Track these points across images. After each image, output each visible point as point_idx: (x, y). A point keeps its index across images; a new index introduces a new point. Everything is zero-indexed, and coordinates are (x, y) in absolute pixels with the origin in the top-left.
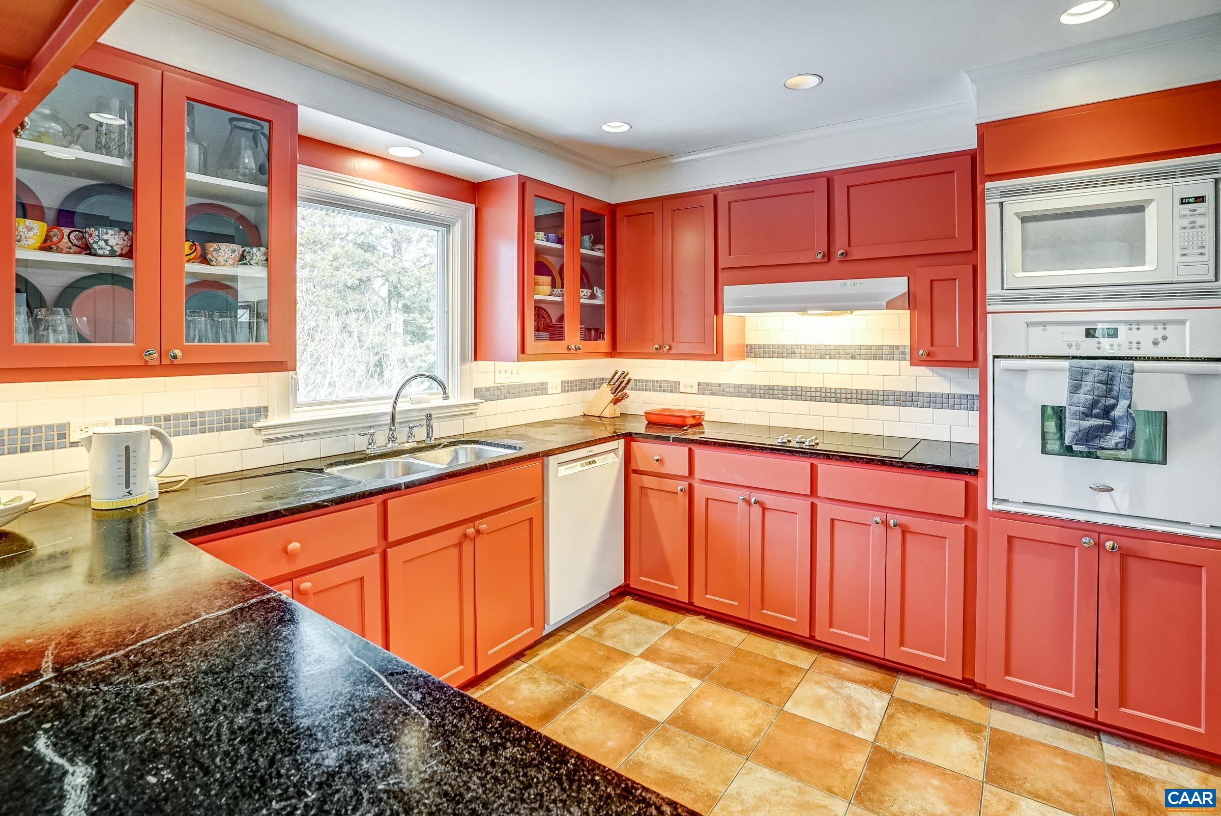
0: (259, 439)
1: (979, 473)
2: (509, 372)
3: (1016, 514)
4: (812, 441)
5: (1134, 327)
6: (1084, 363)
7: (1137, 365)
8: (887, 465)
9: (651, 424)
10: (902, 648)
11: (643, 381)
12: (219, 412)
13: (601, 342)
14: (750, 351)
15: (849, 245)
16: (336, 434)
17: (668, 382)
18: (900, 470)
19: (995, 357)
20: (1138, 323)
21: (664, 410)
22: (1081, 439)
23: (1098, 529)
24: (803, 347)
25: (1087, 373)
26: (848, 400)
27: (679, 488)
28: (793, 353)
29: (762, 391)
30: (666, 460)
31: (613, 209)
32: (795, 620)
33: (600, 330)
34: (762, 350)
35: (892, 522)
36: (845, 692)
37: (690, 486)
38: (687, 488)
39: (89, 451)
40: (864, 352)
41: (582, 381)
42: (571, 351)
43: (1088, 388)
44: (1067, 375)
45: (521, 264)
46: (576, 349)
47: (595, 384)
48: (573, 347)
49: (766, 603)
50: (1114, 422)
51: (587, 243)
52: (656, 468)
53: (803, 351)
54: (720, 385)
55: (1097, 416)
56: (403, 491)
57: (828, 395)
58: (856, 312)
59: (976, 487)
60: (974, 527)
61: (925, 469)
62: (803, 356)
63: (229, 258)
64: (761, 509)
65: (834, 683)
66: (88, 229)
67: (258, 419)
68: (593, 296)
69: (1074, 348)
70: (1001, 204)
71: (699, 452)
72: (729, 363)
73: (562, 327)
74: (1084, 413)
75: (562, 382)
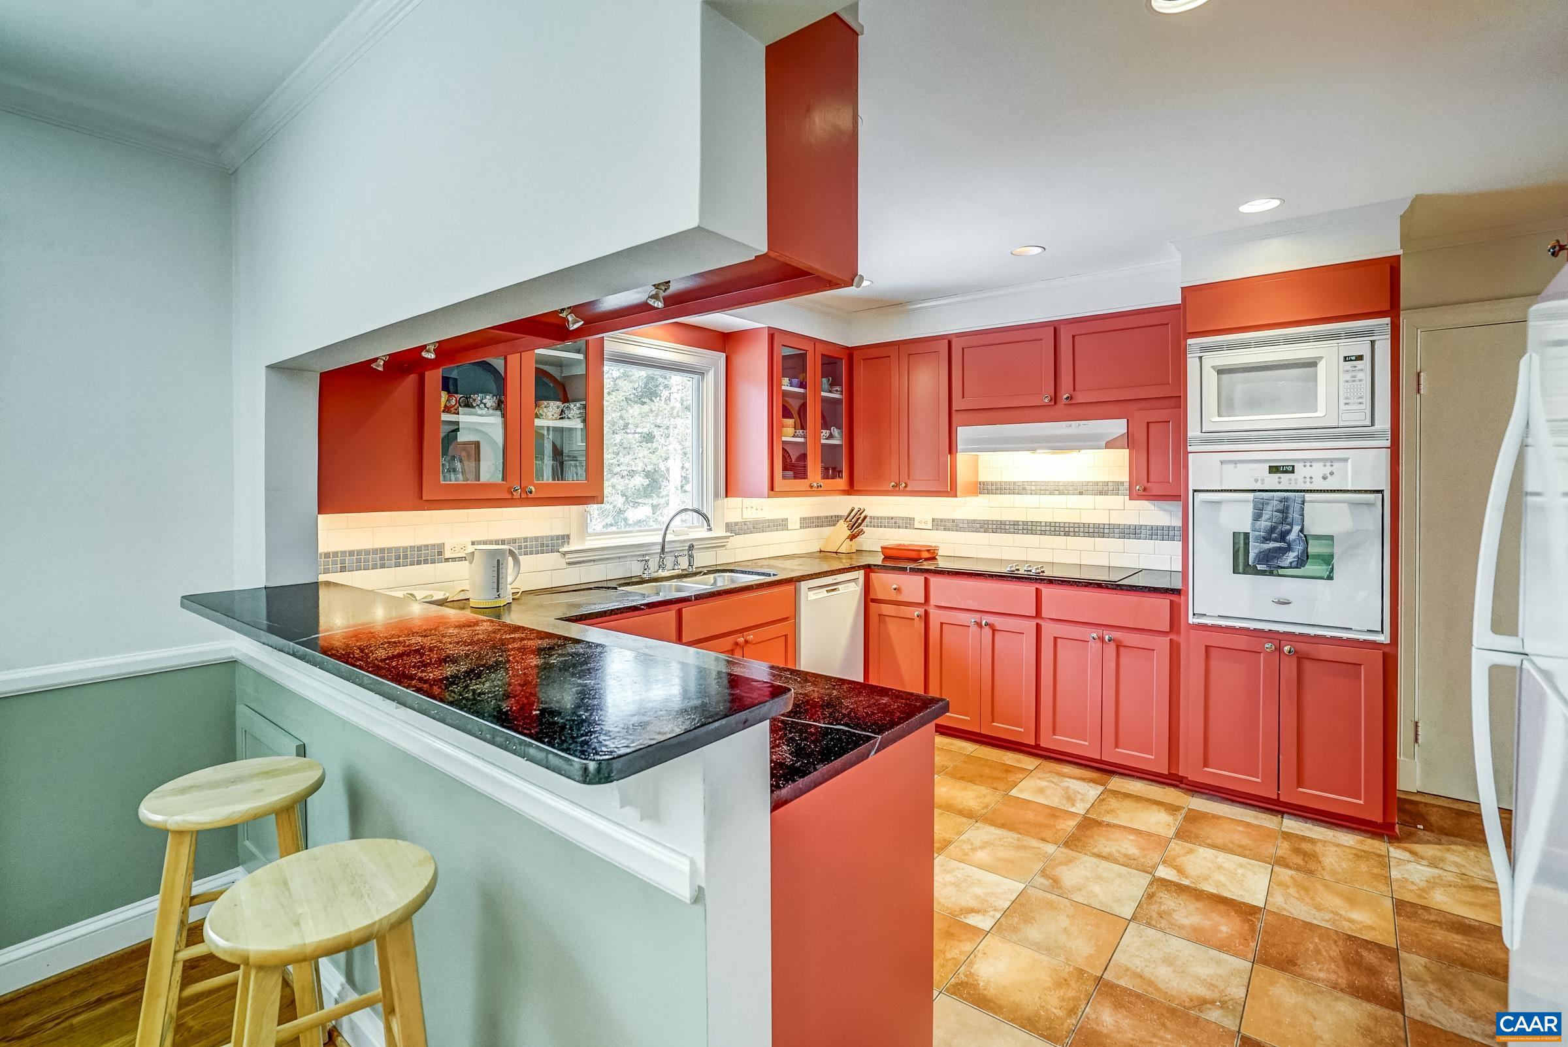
0: (562, 562)
1: (1182, 592)
2: (754, 508)
3: (1213, 626)
4: (1037, 569)
5: (1308, 464)
6: (1264, 494)
7: (1308, 496)
8: (1103, 588)
9: (886, 558)
10: (1117, 750)
11: (878, 518)
12: (537, 538)
13: (838, 480)
14: (981, 488)
15: (1074, 390)
16: (618, 560)
17: (903, 518)
18: (1114, 592)
19: (1195, 491)
20: (1311, 461)
21: (900, 545)
22: (1262, 560)
23: (1280, 637)
24: (1033, 484)
25: (1267, 504)
26: (1076, 534)
27: (916, 614)
28: (1024, 489)
29: (994, 526)
30: (903, 588)
31: (850, 352)
32: (1022, 730)
33: (837, 469)
34: (994, 487)
35: (1107, 637)
36: (1065, 784)
37: (926, 612)
38: (923, 614)
39: (471, 564)
40: (1090, 488)
41: (818, 518)
42: (813, 489)
43: (1268, 516)
44: (1251, 505)
45: (770, 408)
46: (818, 487)
47: (832, 521)
48: (815, 485)
49: (996, 717)
50: (1289, 545)
51: (826, 386)
52: (894, 596)
53: (1033, 488)
54: (953, 521)
55: (1275, 540)
56: (693, 602)
57: (1057, 529)
58: (1082, 451)
59: (1179, 605)
60: (1178, 640)
61: (1135, 591)
62: (1033, 492)
63: (555, 413)
64: (991, 631)
65: (1056, 779)
66: (472, 396)
67: (563, 544)
68: (831, 436)
69: (1259, 482)
70: (1201, 358)
71: (934, 581)
72: (963, 498)
73: (805, 467)
74: (1264, 537)
75: (800, 518)
